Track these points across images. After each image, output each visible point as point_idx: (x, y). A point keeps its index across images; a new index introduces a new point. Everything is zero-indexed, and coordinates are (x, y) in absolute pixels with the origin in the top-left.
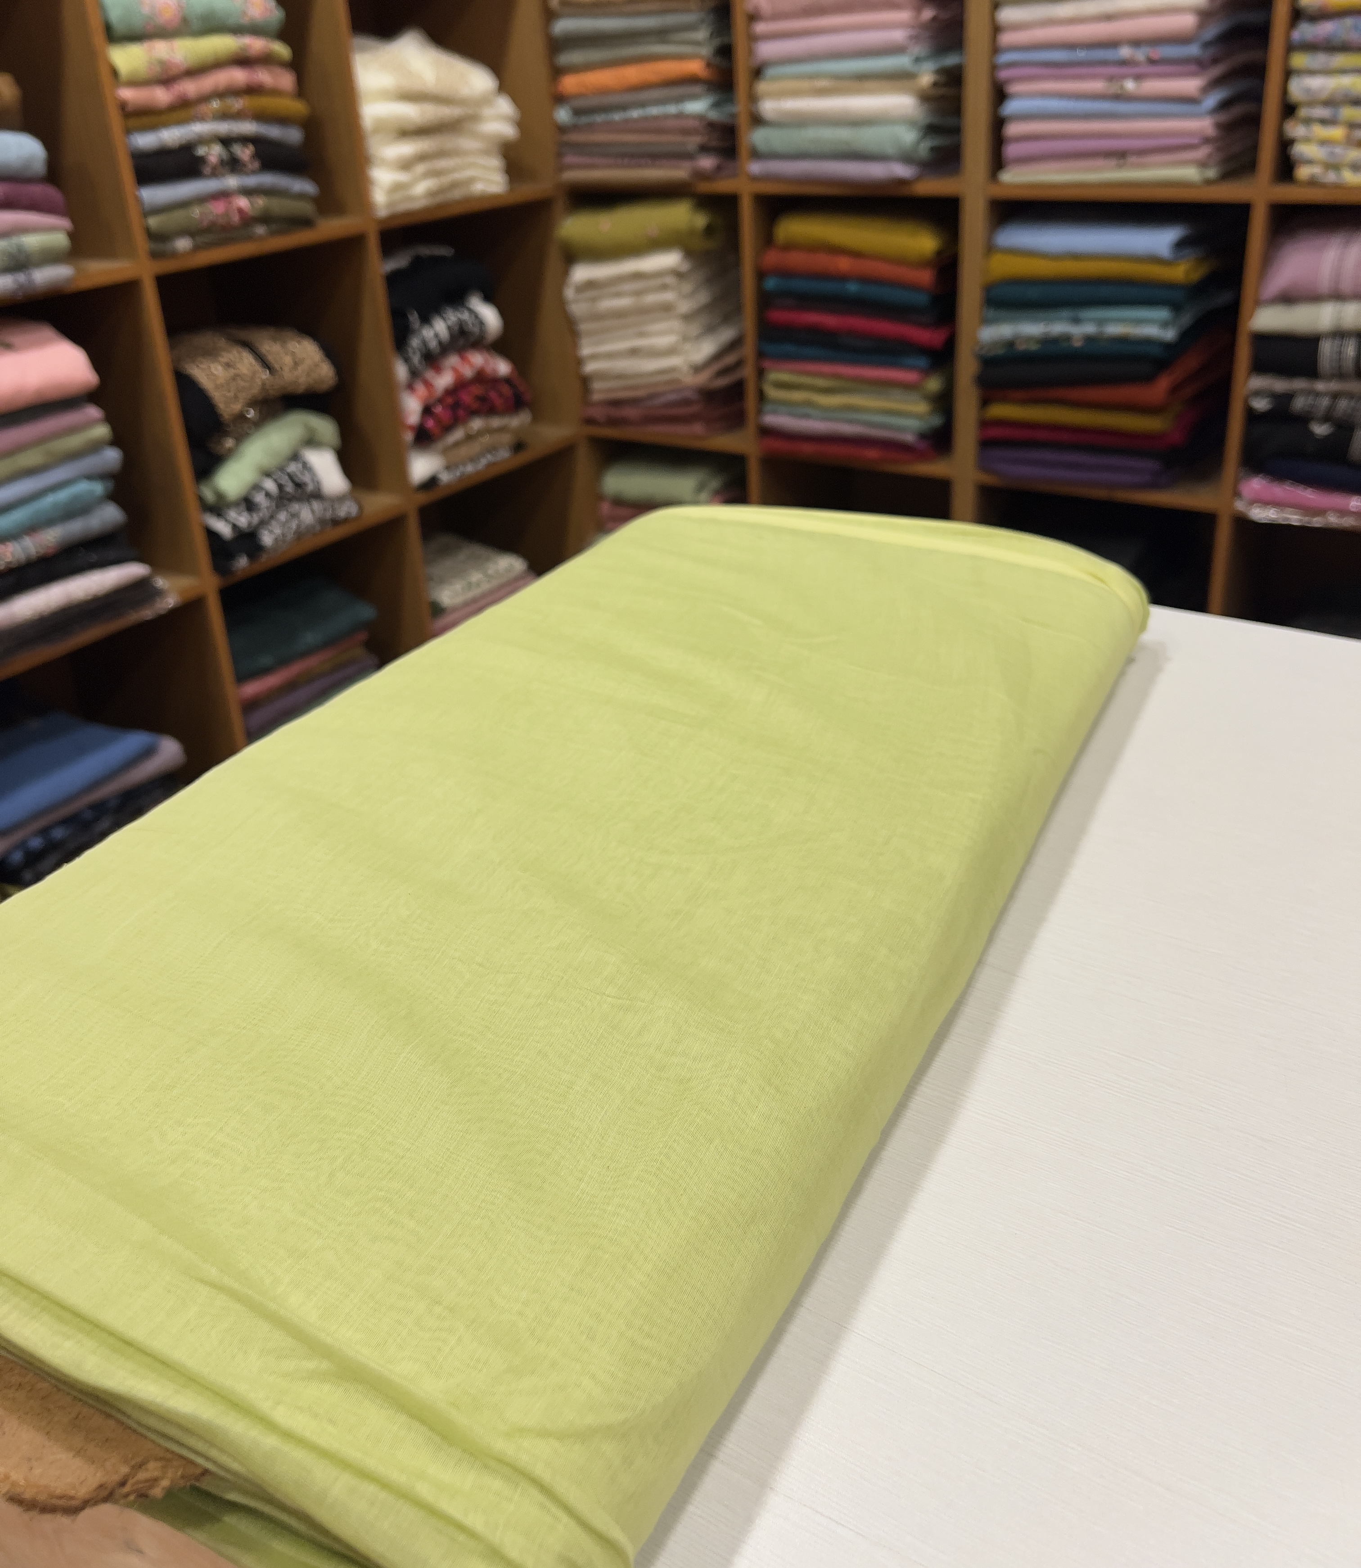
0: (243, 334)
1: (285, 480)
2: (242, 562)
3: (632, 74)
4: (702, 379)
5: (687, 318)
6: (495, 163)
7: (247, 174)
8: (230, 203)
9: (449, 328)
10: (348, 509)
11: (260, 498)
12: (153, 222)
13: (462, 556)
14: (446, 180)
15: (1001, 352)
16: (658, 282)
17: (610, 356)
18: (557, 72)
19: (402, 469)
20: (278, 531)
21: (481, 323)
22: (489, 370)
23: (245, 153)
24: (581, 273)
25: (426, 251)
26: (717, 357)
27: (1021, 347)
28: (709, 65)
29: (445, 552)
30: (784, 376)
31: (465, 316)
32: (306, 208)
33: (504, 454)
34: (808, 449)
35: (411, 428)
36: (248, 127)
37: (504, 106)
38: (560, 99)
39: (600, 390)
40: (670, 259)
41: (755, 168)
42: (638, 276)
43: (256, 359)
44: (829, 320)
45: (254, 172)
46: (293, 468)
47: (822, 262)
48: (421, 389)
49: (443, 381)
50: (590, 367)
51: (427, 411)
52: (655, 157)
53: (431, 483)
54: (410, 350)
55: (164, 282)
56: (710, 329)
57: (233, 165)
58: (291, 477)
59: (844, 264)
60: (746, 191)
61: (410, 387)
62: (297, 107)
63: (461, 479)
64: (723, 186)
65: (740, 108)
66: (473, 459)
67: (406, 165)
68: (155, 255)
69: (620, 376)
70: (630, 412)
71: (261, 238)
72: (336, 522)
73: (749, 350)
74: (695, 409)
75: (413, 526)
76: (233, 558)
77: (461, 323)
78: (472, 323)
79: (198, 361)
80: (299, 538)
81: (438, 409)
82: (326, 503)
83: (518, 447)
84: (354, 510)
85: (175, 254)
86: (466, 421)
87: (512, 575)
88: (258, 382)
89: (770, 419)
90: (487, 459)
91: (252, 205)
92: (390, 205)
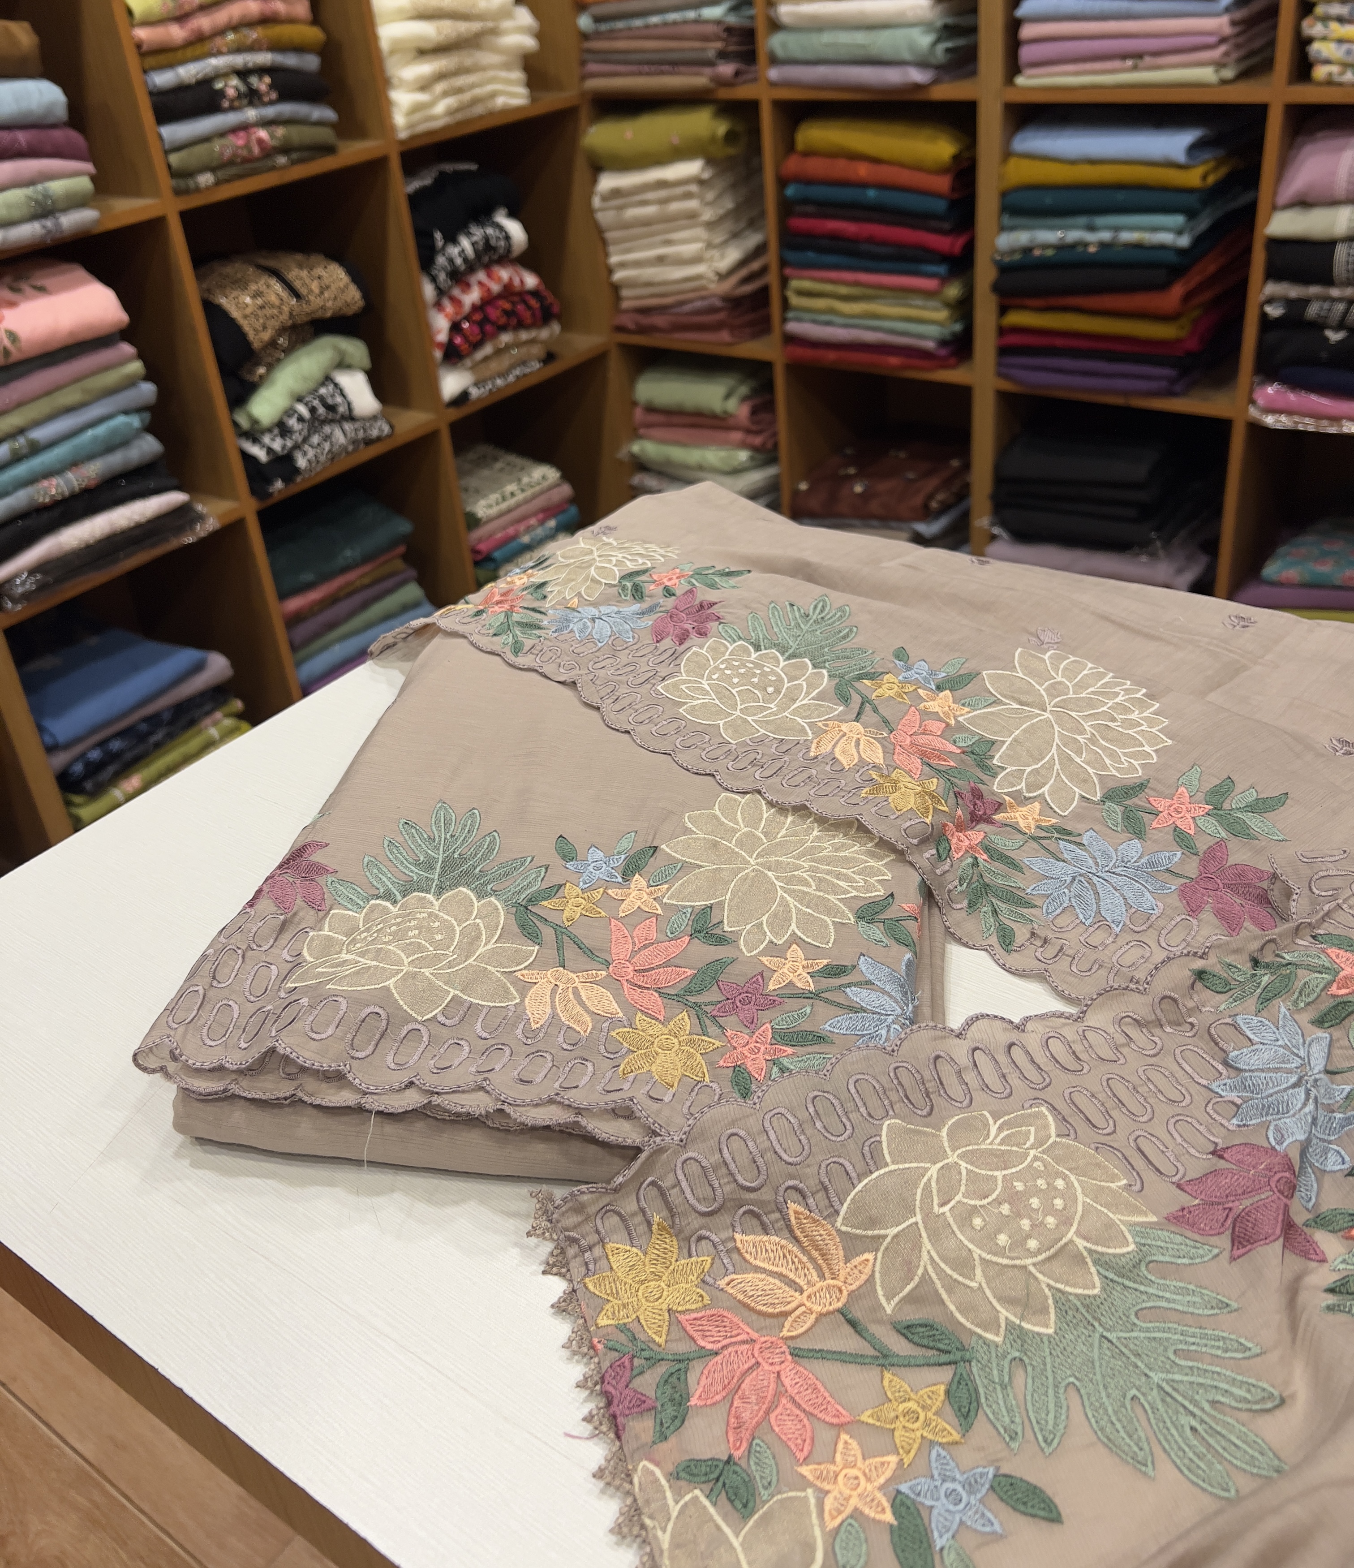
0: (271, 263)
1: (316, 403)
2: (279, 484)
4: (726, 286)
5: (710, 225)
6: (518, 75)
7: (265, 104)
9: (474, 244)
11: (292, 422)
13: (498, 465)
14: (467, 97)
15: (1017, 257)
16: (679, 191)
17: (638, 264)
19: (434, 387)
20: (311, 453)
21: (507, 238)
22: (517, 282)
23: (262, 84)
24: (607, 182)
25: (449, 167)
26: (743, 263)
27: (1037, 253)
29: (483, 462)
30: (806, 284)
31: (491, 231)
32: (325, 135)
33: (536, 365)
34: (832, 355)
35: (440, 345)
36: (264, 58)
37: (523, 17)
38: (582, 5)
39: (630, 298)
40: (692, 168)
41: (774, 74)
42: (662, 184)
43: (283, 287)
44: (846, 227)
45: (271, 103)
46: (323, 391)
47: (840, 169)
48: (449, 308)
49: (471, 297)
50: (619, 275)
51: (455, 327)
52: (676, 63)
53: (463, 398)
55: (188, 217)
56: (735, 236)
57: (251, 97)
58: (322, 399)
59: (863, 171)
60: (765, 99)
61: (438, 305)
62: (314, 34)
63: (490, 394)
64: (743, 92)
65: (758, 12)
66: (503, 375)
67: (424, 85)
68: (179, 192)
69: (648, 284)
70: (659, 320)
71: (283, 168)
72: (369, 442)
73: (772, 257)
74: (721, 316)
75: (446, 442)
76: (269, 482)
77: (487, 239)
78: (498, 238)
79: (227, 292)
80: (332, 459)
81: (466, 325)
82: (358, 425)
83: (549, 358)
84: (386, 429)
85: (198, 190)
86: (494, 336)
87: (545, 484)
88: (286, 309)
89: (793, 327)
90: (517, 372)
91: (272, 136)
92: (410, 126)
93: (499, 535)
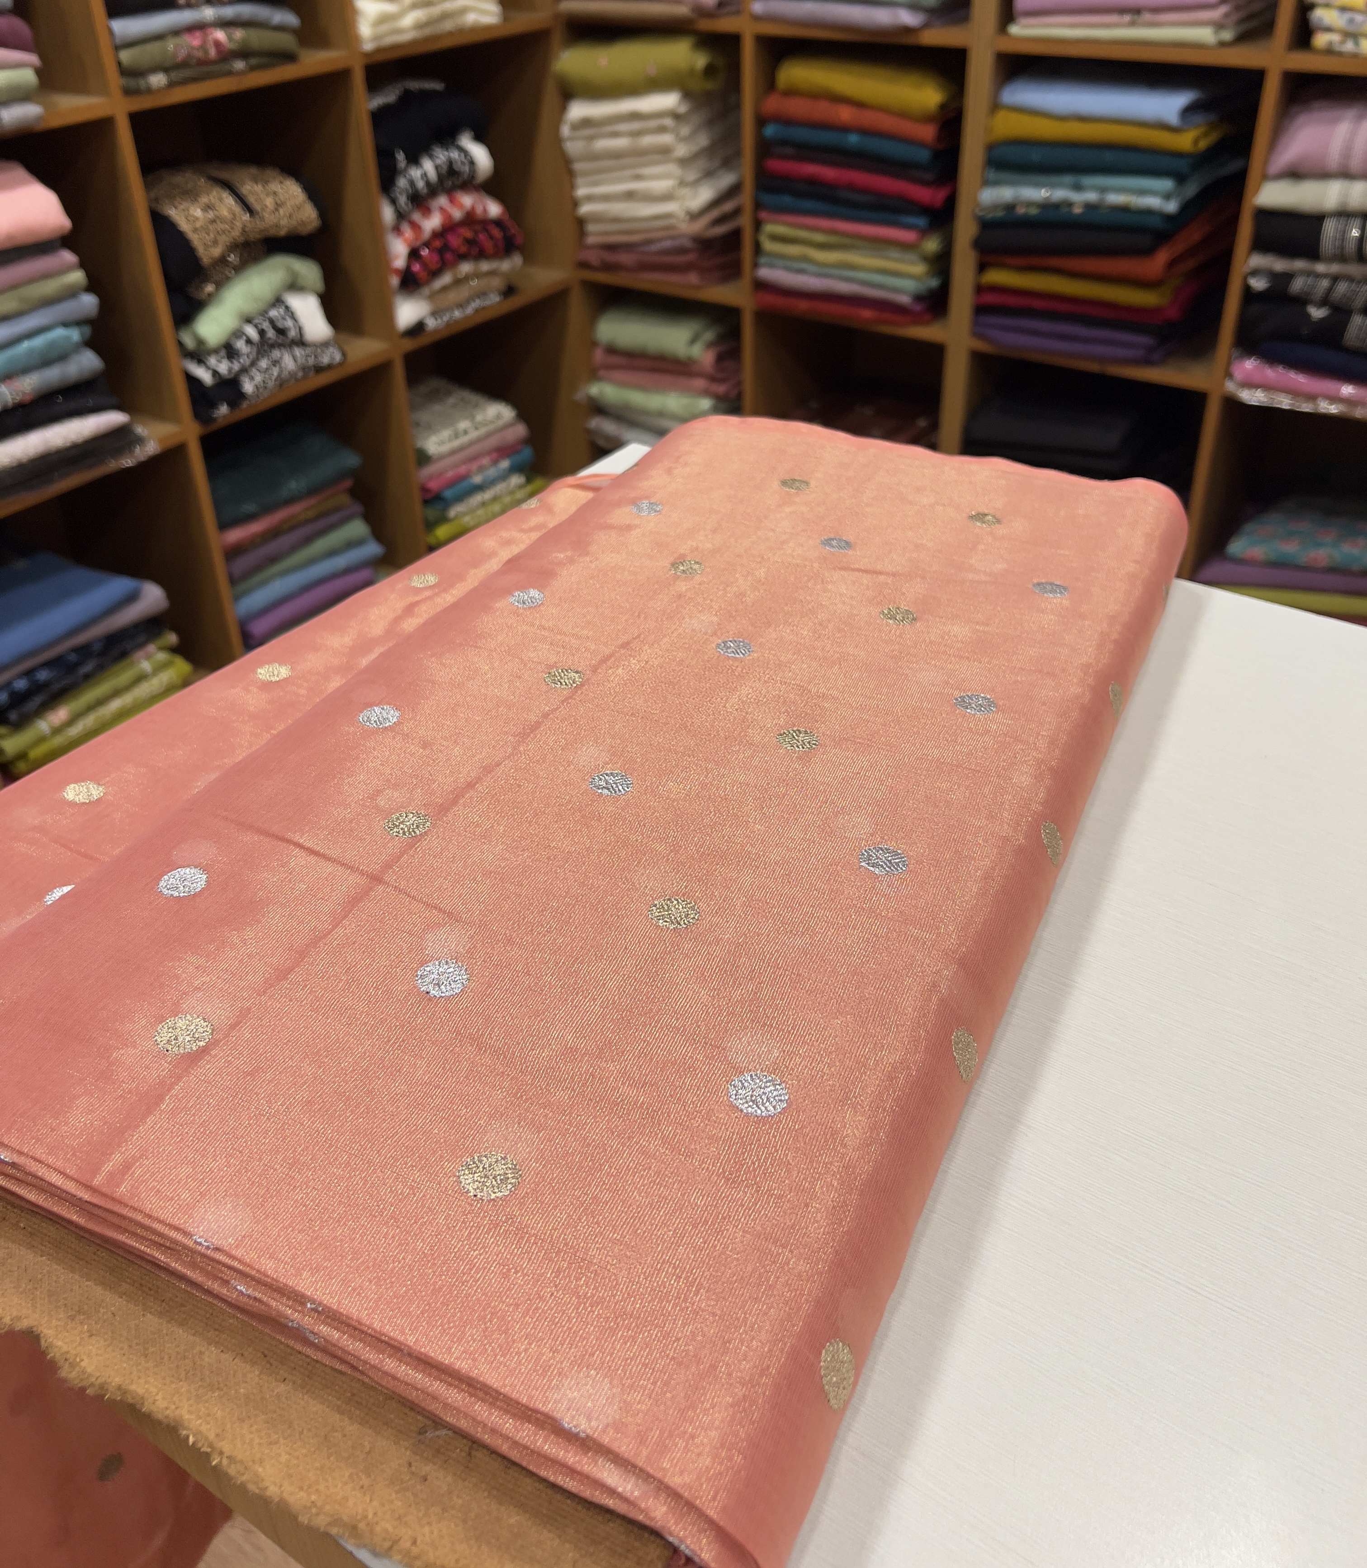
0: (224, 175)
1: (266, 325)
2: (223, 409)
4: (697, 227)
5: (684, 162)
8: (205, 36)
9: (438, 168)
10: (331, 356)
11: (240, 345)
12: (125, 56)
13: (451, 400)
14: (437, 11)
15: (1001, 213)
16: (653, 123)
17: (606, 198)
19: (388, 315)
20: (258, 378)
21: (472, 163)
22: (479, 210)
24: (578, 110)
25: (415, 85)
26: (715, 203)
27: (1021, 210)
29: (435, 396)
30: (782, 230)
31: (456, 155)
33: (494, 299)
34: (803, 306)
35: (397, 271)
39: (595, 234)
40: (668, 101)
41: (759, 6)
42: (635, 116)
43: (236, 201)
44: (828, 173)
46: (273, 313)
47: (822, 111)
48: (408, 232)
49: (432, 223)
50: (585, 209)
51: (414, 254)
53: (418, 328)
54: (397, 190)
55: (139, 121)
56: (709, 174)
58: (272, 322)
59: (846, 114)
60: (748, 32)
61: (397, 229)
63: (448, 325)
64: (725, 24)
66: (461, 306)
68: (129, 92)
69: (616, 220)
70: (626, 258)
72: (319, 369)
73: (746, 198)
74: (690, 257)
75: (399, 373)
76: (214, 405)
77: (450, 163)
78: (463, 163)
79: (176, 203)
80: (281, 385)
81: (425, 252)
82: (309, 350)
83: (509, 291)
84: (338, 357)
85: (149, 91)
86: (454, 264)
87: (500, 423)
88: (239, 224)
89: (765, 273)
90: (476, 304)
91: (230, 38)
92: (376, 38)
93: (450, 474)
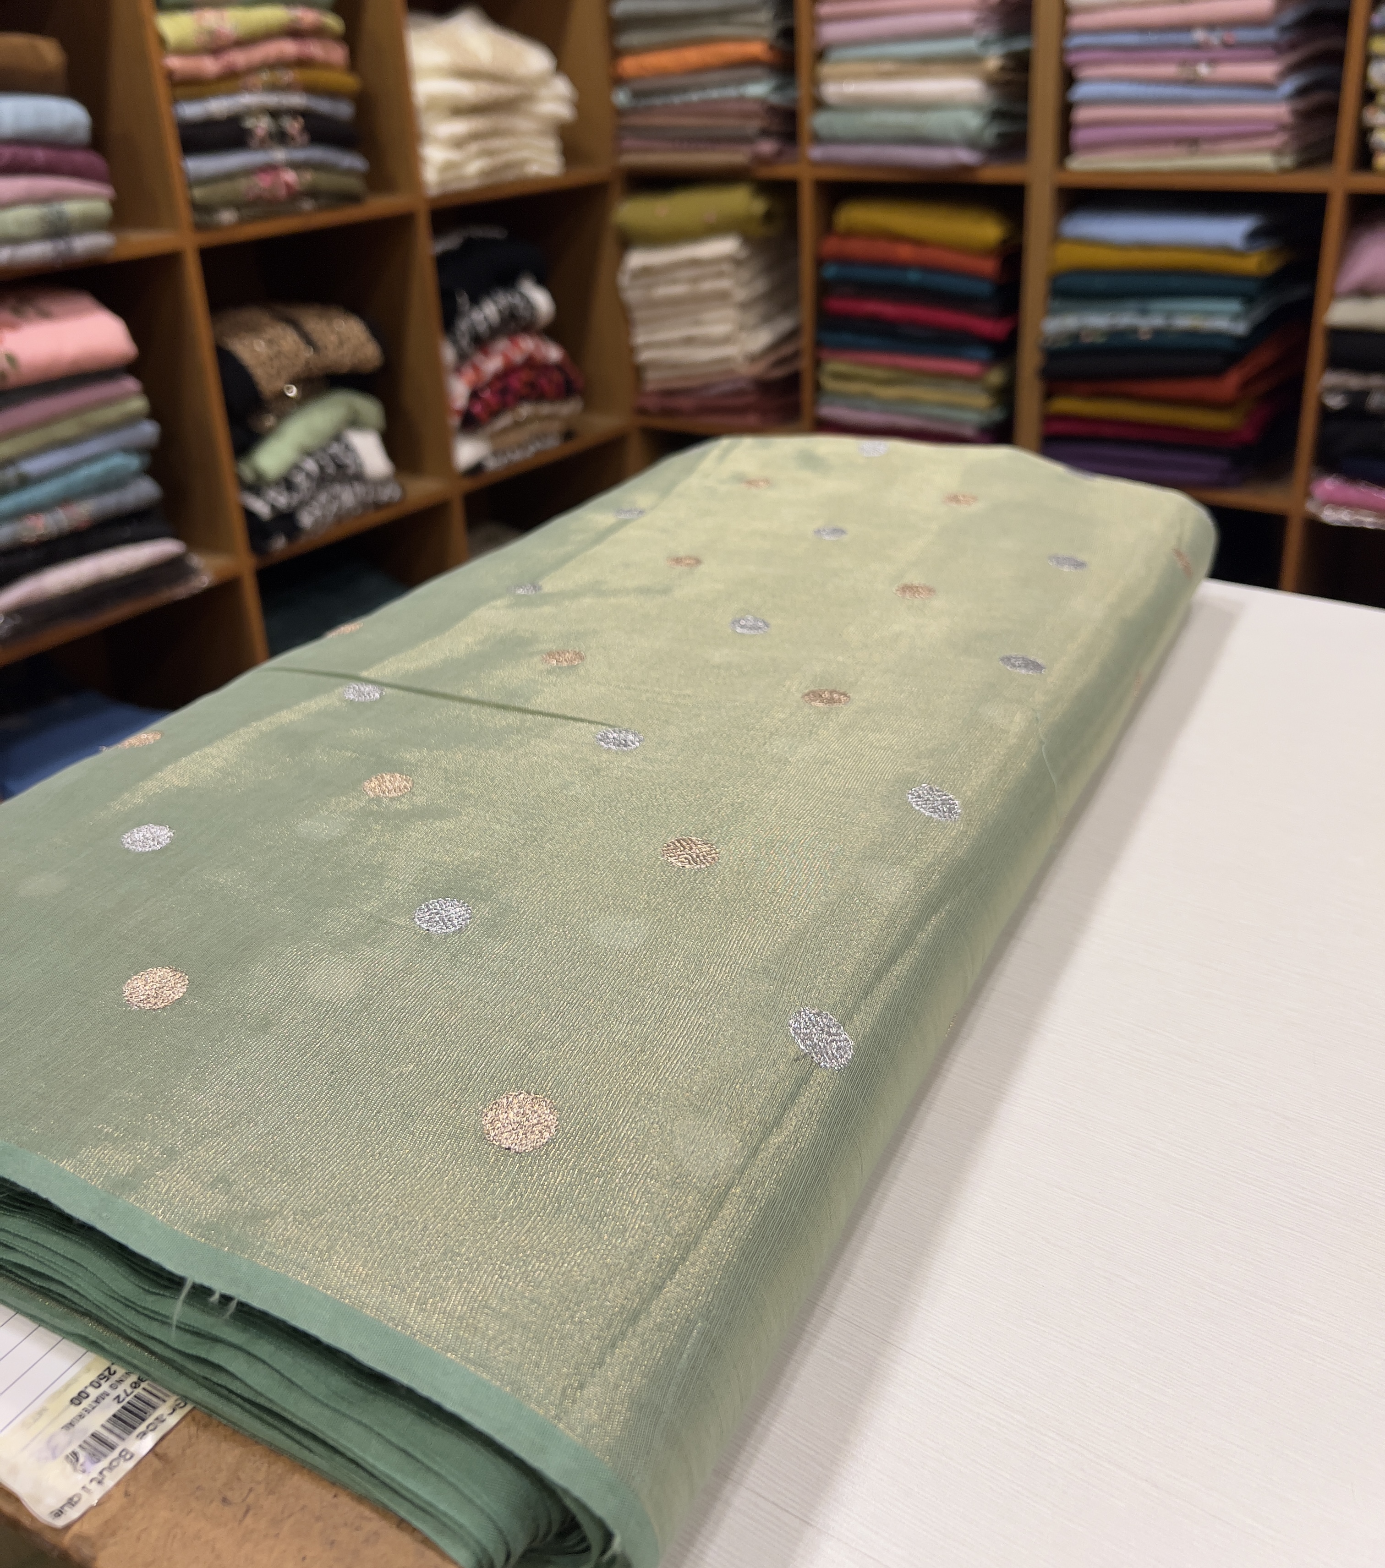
0: (288, 312)
1: (326, 460)
2: (280, 543)
3: (692, 56)
4: (758, 369)
5: (744, 306)
6: (551, 144)
7: (295, 147)
8: (276, 176)
9: (500, 312)
10: (391, 493)
11: (299, 479)
12: (198, 193)
14: (500, 160)
15: (1065, 344)
16: (711, 270)
17: (663, 344)
18: (617, 54)
19: (447, 454)
20: (318, 513)
21: (532, 307)
22: (539, 354)
23: (293, 126)
24: (637, 259)
25: (477, 232)
26: (773, 347)
28: (772, 47)
30: (842, 367)
31: (516, 300)
32: (355, 184)
33: (553, 442)
35: (458, 412)
36: (297, 100)
37: (561, 87)
38: (618, 81)
39: (654, 380)
40: (726, 246)
41: (816, 153)
42: (695, 263)
43: (299, 336)
44: (887, 309)
45: (302, 146)
46: (335, 449)
47: (880, 249)
48: (469, 372)
49: (492, 365)
50: (645, 356)
51: (475, 395)
52: (715, 140)
53: (477, 469)
54: (458, 333)
55: (208, 256)
56: (767, 319)
57: (281, 138)
58: (334, 458)
59: (905, 252)
60: (805, 178)
61: (458, 370)
62: (349, 82)
63: (508, 466)
64: (784, 171)
65: (801, 92)
66: (521, 446)
67: (459, 143)
68: (199, 227)
69: (674, 366)
70: (683, 403)
71: (307, 213)
72: (378, 506)
73: (806, 341)
74: (749, 399)
75: (457, 514)
76: (271, 539)
77: (511, 307)
78: (522, 308)
79: (241, 339)
80: (340, 520)
81: (486, 394)
82: (368, 486)
83: (568, 435)
84: (397, 494)
85: (219, 227)
86: (513, 406)
88: (301, 359)
89: (825, 411)
90: (535, 446)
91: (299, 179)
92: (441, 184)
